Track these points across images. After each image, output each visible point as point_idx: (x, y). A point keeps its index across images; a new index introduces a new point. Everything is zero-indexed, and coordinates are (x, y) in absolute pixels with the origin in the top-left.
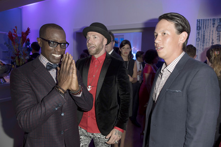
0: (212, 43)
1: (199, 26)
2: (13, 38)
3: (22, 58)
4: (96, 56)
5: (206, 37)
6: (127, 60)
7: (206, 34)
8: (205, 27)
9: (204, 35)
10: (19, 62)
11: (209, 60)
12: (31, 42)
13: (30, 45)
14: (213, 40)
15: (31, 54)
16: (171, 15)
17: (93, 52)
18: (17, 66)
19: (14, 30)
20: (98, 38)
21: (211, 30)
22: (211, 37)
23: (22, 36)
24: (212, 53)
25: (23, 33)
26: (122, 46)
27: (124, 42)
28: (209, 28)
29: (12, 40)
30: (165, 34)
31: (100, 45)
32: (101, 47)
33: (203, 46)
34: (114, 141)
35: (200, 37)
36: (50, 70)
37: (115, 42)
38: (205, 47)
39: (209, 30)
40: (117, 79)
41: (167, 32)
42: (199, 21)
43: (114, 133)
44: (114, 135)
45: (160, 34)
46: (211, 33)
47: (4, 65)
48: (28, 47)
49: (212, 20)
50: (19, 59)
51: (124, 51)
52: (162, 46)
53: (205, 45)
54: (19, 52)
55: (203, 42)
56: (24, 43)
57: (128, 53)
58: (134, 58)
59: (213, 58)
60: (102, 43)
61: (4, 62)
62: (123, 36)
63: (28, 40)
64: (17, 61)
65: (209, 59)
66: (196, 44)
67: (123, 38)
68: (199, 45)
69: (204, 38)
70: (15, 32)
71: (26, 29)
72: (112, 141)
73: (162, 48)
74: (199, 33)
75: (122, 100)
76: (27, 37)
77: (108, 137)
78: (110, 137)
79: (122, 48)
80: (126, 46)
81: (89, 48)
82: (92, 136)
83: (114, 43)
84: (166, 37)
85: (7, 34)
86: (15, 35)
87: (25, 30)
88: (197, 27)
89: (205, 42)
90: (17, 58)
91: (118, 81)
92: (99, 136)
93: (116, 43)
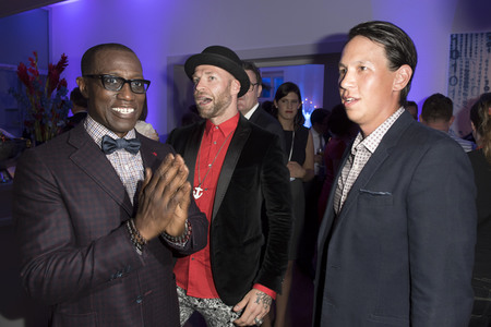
0: (487, 88)
1: (456, 50)
2: (28, 77)
3: (50, 124)
4: (217, 121)
5: (471, 75)
6: (292, 129)
7: (471, 68)
8: (468, 51)
9: (467, 71)
10: (43, 134)
11: (477, 128)
12: (70, 88)
13: (68, 95)
14: (487, 82)
15: (71, 114)
16: (378, 27)
17: (207, 112)
18: (38, 143)
19: (31, 59)
20: (219, 79)
21: (484, 59)
22: (483, 75)
23: (50, 73)
24: (483, 111)
25: (51, 68)
26: (280, 95)
27: (284, 87)
28: (478, 55)
29: (27, 83)
30: (362, 68)
31: (222, 96)
32: (226, 99)
33: (465, 94)
34: (252, 317)
35: (458, 75)
36: (109, 152)
37: (264, 87)
38: (469, 97)
39: (479, 58)
40: (262, 175)
41: (367, 65)
42: (456, 39)
43: (254, 299)
44: (253, 305)
45: (352, 70)
46: (484, 66)
47: (8, 139)
48: (63, 98)
49: (485, 36)
50: (43, 126)
51: (285, 107)
52: (357, 96)
53: (469, 93)
54: (42, 110)
55: (466, 87)
56: (53, 90)
57: (295, 113)
58: (307, 124)
59: (485, 123)
60: (227, 90)
61: (8, 134)
62: (282, 72)
63: (64, 83)
64: (38, 131)
65: (477, 125)
66: (449, 92)
67: (282, 78)
68: (456, 93)
69: (467, 78)
70: (34, 65)
71: (59, 58)
72: (247, 319)
73: (357, 100)
74: (455, 65)
75: (274, 222)
76: (62, 76)
77: (238, 308)
78: (244, 309)
79: (280, 101)
80: (290, 96)
81: (198, 102)
82: (199, 305)
83: (260, 89)
84: (367, 75)
85: (16, 68)
86: (33, 71)
87: (56, 60)
88: (451, 52)
89: (470, 85)
90: (37, 124)
91: (266, 178)
92: (216, 306)
93: (266, 88)
